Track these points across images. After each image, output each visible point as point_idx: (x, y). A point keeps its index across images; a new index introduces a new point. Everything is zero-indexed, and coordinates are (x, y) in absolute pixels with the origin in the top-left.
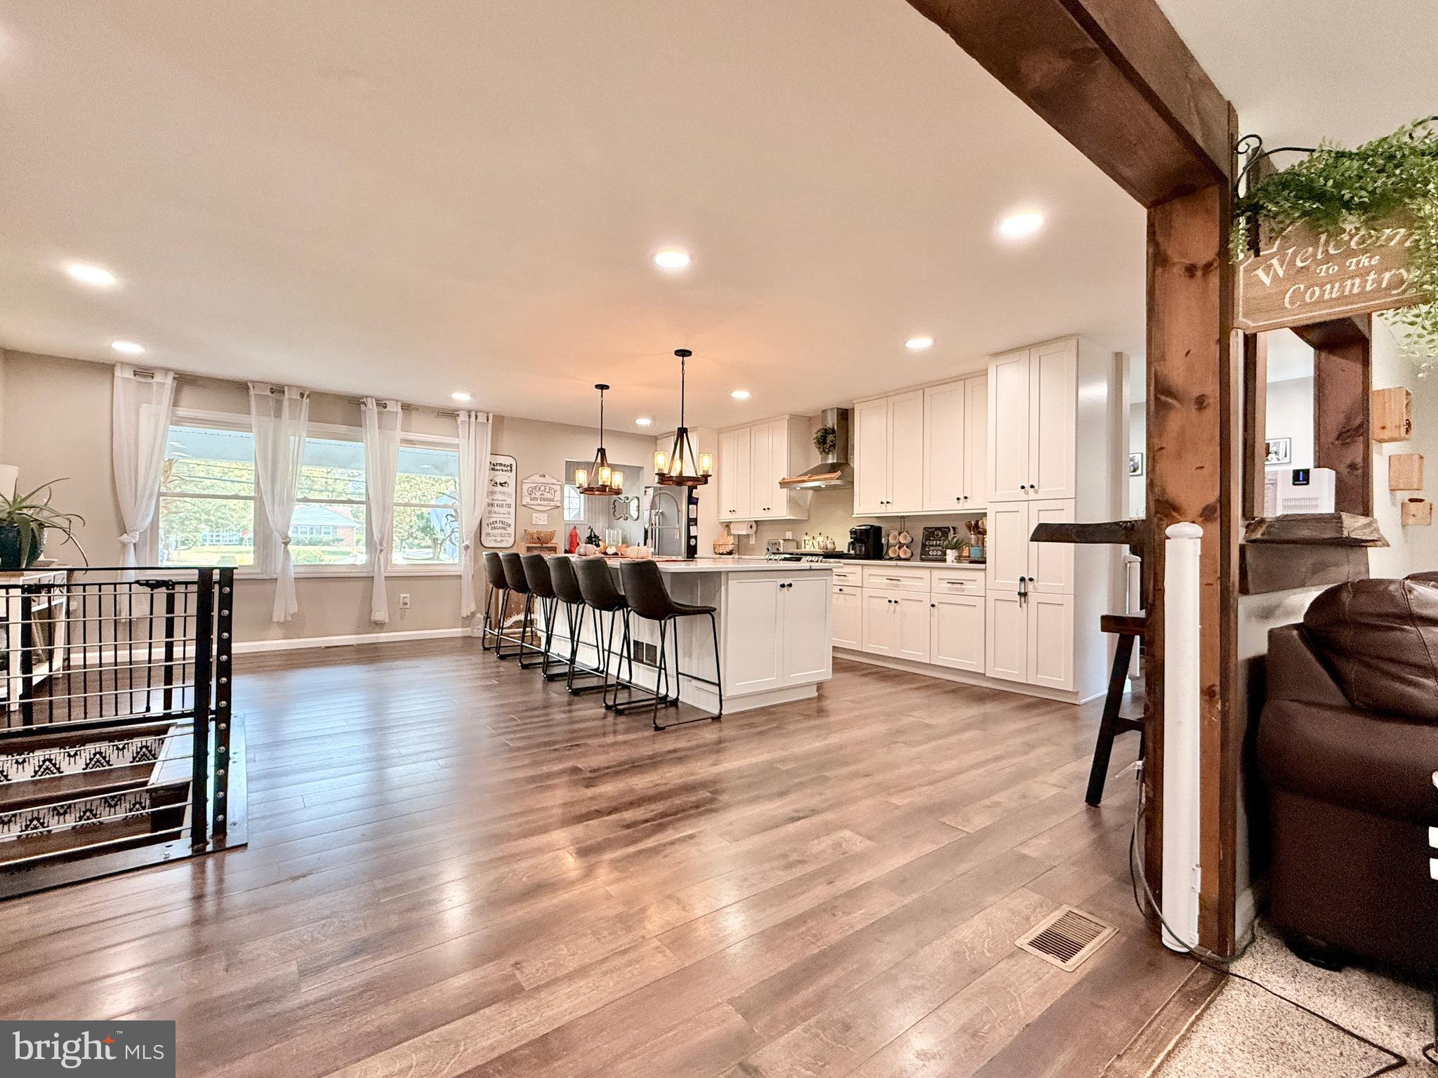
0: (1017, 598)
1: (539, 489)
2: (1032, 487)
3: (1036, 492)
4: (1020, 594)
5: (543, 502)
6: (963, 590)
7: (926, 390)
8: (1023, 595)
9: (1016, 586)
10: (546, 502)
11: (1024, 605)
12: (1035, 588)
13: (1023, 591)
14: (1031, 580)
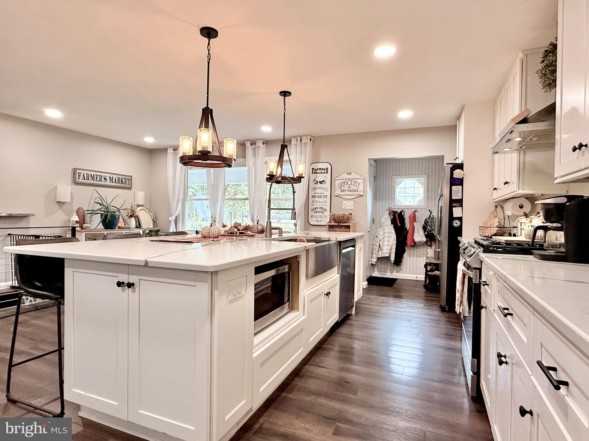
1: (347, 183)
5: (349, 193)
10: (352, 193)
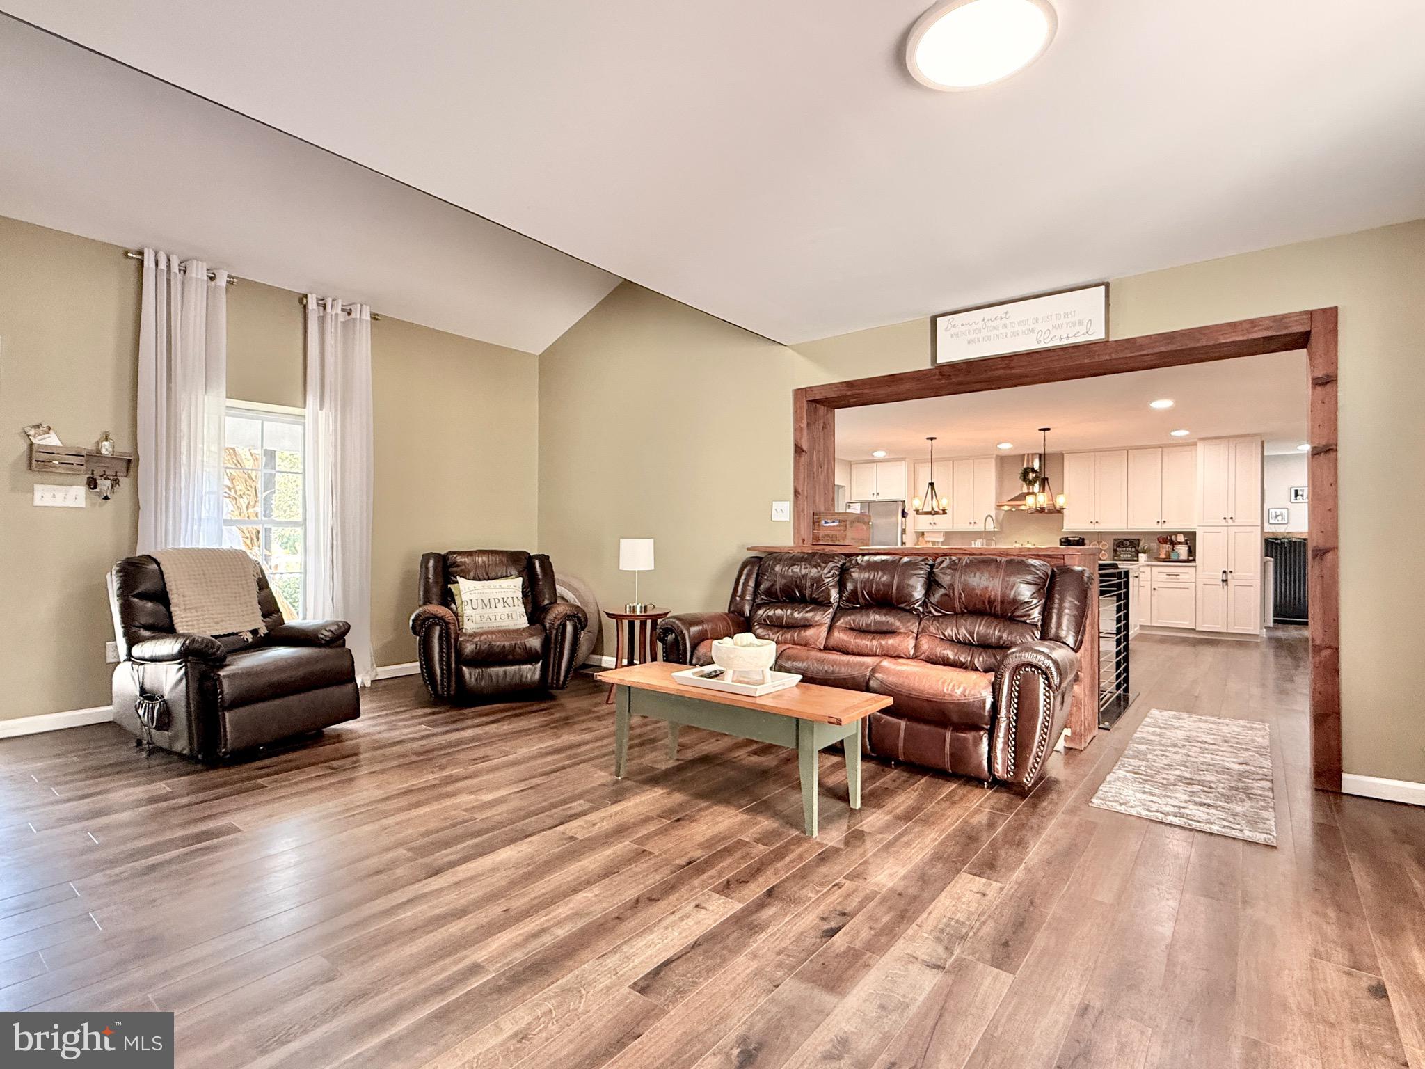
0: (1221, 583)
2: (1232, 518)
3: (1234, 521)
4: (1223, 581)
6: (1178, 579)
7: (1130, 451)
8: (1225, 581)
9: (1220, 576)
11: (1225, 587)
12: (1233, 578)
13: (1224, 579)
14: (1231, 572)
